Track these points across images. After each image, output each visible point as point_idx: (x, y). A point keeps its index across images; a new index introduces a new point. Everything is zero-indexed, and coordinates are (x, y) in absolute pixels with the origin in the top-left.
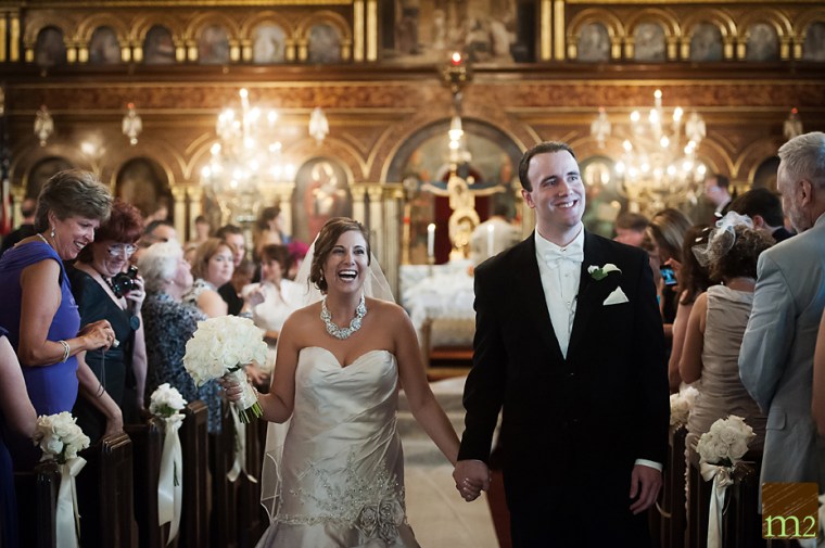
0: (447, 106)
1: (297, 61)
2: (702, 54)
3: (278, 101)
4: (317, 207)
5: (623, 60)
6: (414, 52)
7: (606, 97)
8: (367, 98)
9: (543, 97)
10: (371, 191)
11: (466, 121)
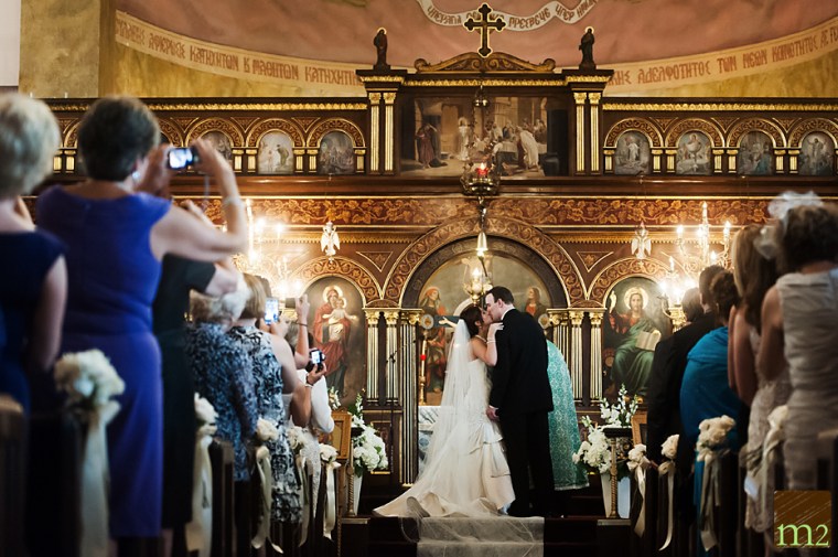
0: (471, 222)
1: (306, 172)
2: (751, 167)
3: (285, 215)
4: (326, 332)
5: (664, 172)
6: (435, 164)
7: (646, 214)
8: (384, 213)
9: (578, 214)
10: (386, 315)
11: (491, 238)
